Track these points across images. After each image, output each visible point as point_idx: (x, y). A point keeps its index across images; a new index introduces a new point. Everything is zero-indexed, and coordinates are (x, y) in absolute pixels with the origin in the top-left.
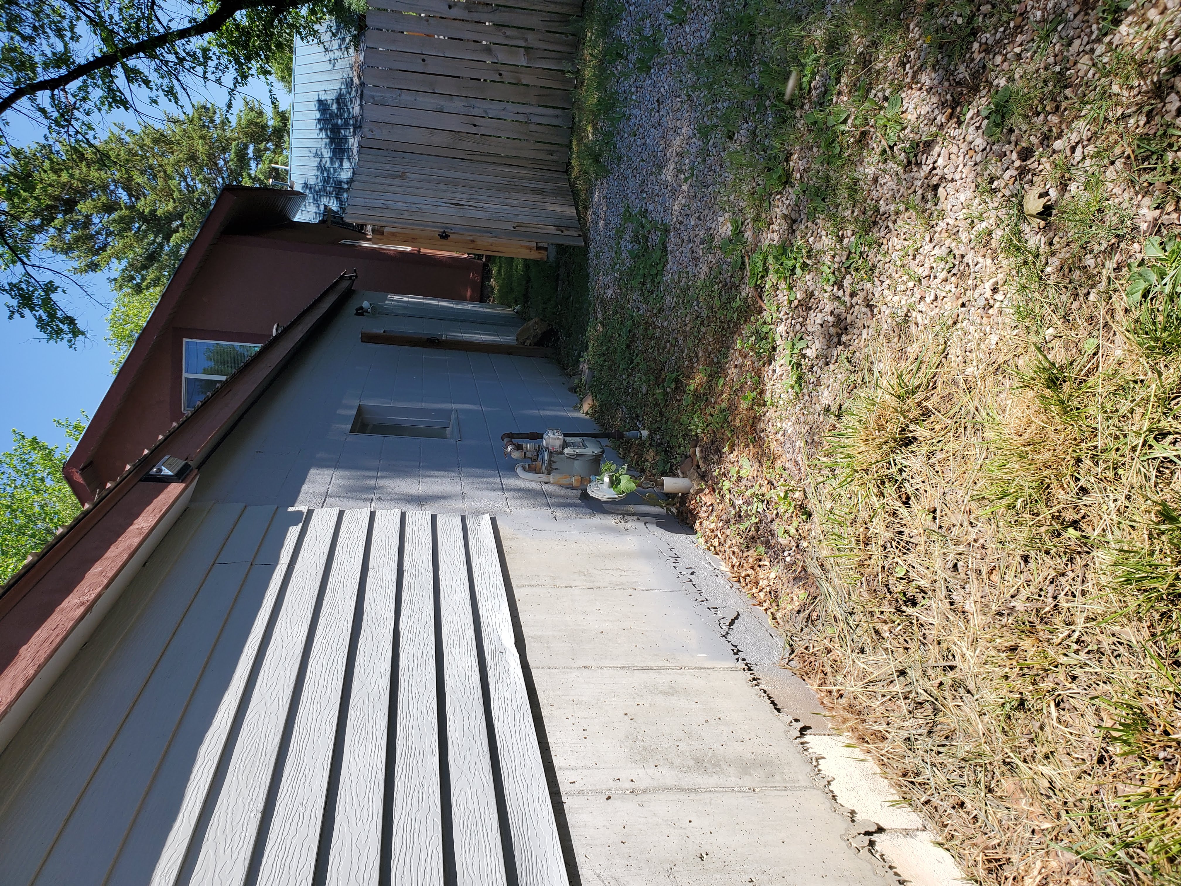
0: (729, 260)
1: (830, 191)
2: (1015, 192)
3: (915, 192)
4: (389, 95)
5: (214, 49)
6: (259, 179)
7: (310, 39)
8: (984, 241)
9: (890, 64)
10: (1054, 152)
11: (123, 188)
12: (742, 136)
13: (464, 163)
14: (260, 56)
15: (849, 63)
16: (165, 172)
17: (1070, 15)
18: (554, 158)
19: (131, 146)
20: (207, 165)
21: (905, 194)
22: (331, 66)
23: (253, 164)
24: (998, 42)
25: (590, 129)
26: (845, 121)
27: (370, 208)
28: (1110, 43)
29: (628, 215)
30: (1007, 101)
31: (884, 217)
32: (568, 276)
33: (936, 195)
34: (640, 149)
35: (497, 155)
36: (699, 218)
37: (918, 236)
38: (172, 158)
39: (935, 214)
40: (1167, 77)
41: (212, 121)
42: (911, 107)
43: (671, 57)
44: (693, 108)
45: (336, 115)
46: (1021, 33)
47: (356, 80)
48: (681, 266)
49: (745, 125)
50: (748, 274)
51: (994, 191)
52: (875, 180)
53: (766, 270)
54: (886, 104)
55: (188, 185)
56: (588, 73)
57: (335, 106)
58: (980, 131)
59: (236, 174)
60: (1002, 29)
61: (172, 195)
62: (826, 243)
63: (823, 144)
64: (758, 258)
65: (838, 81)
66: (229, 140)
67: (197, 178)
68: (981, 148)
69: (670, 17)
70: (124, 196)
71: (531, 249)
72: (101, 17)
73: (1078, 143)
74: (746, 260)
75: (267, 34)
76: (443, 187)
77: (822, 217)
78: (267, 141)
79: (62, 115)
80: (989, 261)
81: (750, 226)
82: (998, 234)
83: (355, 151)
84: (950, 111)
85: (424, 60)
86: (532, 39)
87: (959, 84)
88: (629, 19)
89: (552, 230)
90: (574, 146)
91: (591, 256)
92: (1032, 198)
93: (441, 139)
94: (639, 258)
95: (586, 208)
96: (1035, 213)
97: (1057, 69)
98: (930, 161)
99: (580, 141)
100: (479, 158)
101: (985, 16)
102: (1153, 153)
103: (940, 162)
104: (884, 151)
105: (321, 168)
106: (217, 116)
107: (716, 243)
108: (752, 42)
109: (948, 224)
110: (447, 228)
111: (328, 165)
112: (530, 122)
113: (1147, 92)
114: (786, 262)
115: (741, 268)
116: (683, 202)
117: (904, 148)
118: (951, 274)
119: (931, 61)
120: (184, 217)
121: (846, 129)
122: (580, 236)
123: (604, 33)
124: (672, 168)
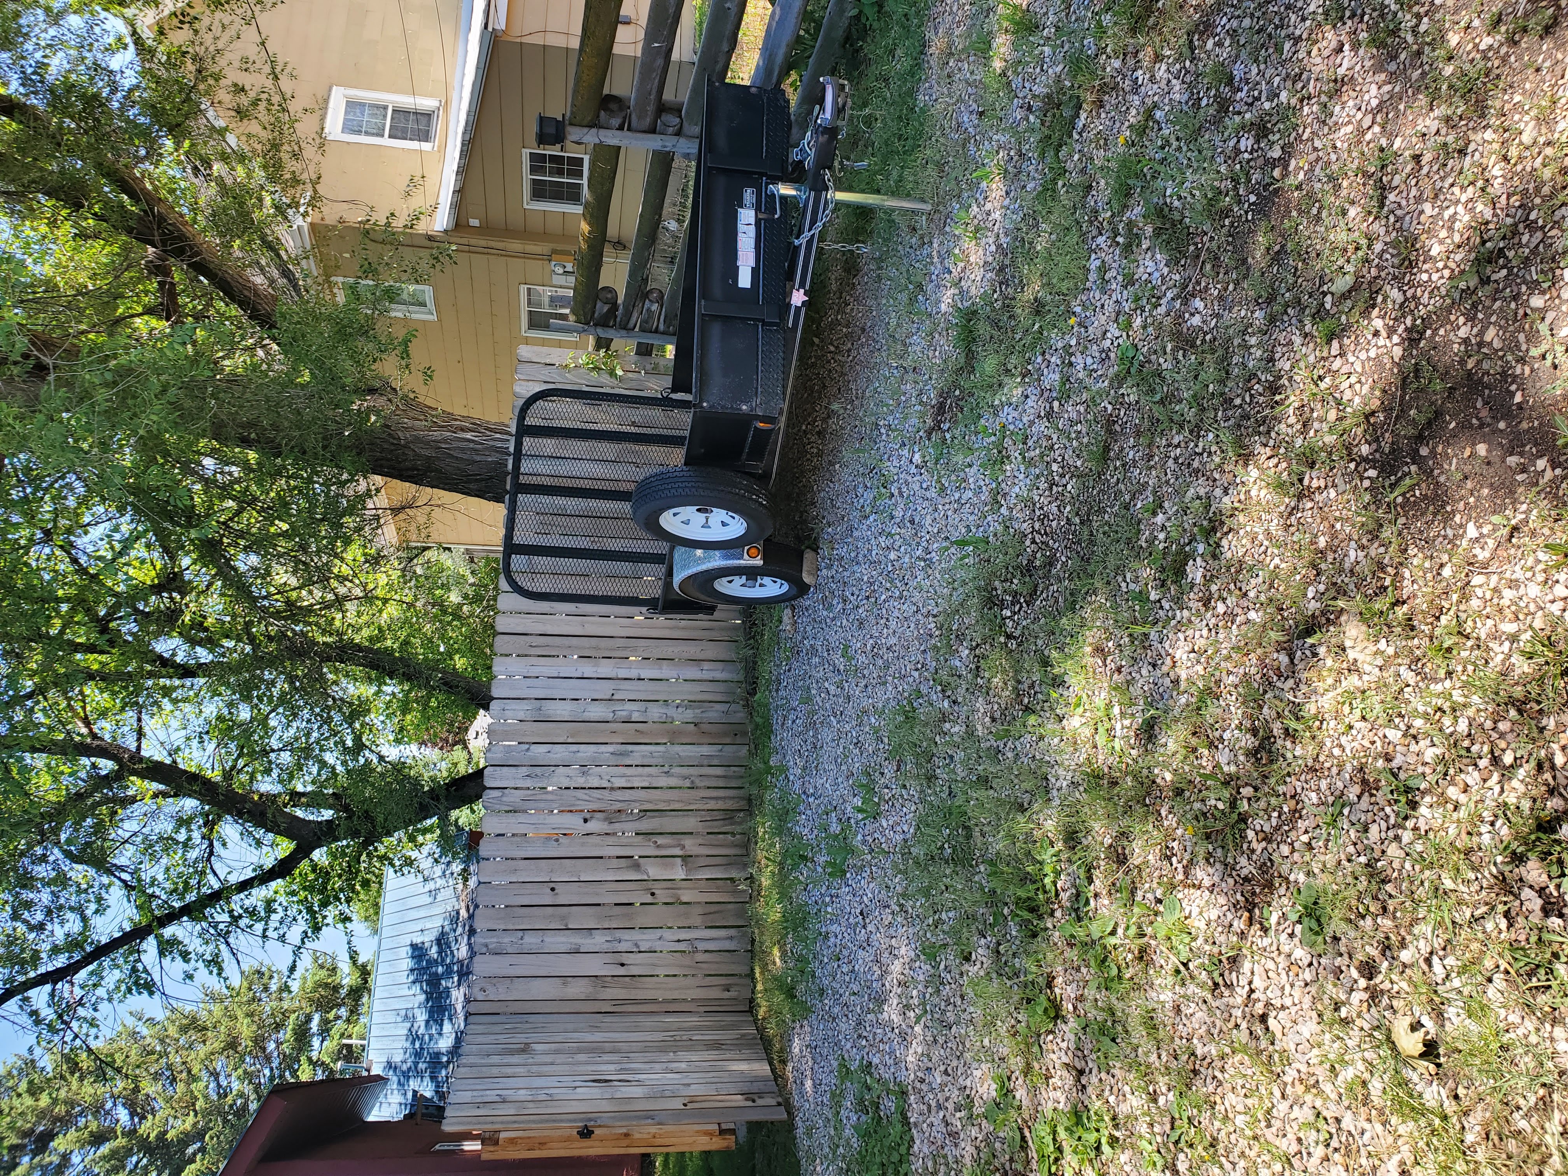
0: (1001, 1135)
1: (1120, 1028)
2: (1376, 1023)
3: (1237, 1026)
4: (506, 940)
5: (282, 899)
6: (323, 1063)
7: (405, 870)
8: (1360, 1097)
9: (1150, 857)
10: (1405, 966)
11: (124, 1105)
12: (981, 953)
13: (608, 1019)
14: (339, 900)
15: (1097, 858)
16: (189, 1072)
17: (1353, 797)
18: (732, 994)
19: (148, 1040)
20: (250, 1053)
21: (1225, 1029)
22: (430, 900)
23: (316, 1042)
24: (1277, 828)
25: (776, 952)
26: (1113, 933)
27: (479, 1105)
28: (1415, 829)
29: (845, 1072)
30: (1315, 903)
31: (1205, 1063)
32: (769, 1165)
33: (1267, 1029)
34: (847, 979)
35: (654, 1001)
36: (946, 1072)
37: (1262, 1089)
38: (202, 1050)
39: (1276, 1057)
40: (1510, 868)
41: (266, 989)
42: (1195, 912)
43: (869, 857)
44: (910, 920)
45: (436, 961)
46: (1300, 817)
47: (463, 913)
48: (933, 1147)
49: (983, 941)
50: (1035, 1156)
51: (1346, 1022)
52: (1178, 1010)
53: (1060, 1149)
54: (1161, 908)
55: (219, 1086)
56: (766, 882)
57: (435, 949)
58: (1296, 940)
59: (290, 1062)
60: (1275, 814)
61: (194, 1104)
62: (1135, 1104)
63: (1092, 963)
64: (1043, 1130)
65: (1090, 880)
66: (285, 1014)
67: (234, 1074)
68: (1306, 962)
69: (860, 810)
70: (123, 1115)
71: (710, 1134)
72: (139, 880)
73: (1431, 953)
74: (1026, 1132)
75: (351, 872)
76: (582, 1057)
77: (1118, 1065)
78: (339, 1006)
79: (60, 1016)
80: (1379, 1128)
81: (1020, 1081)
82: (1376, 1086)
83: (459, 1007)
84: (1246, 914)
85: (553, 889)
86: (691, 845)
87: (1246, 879)
88: (809, 812)
89: (739, 1100)
90: (757, 975)
91: (800, 1132)
92: (1402, 1033)
93: (577, 989)
94: (870, 1136)
95: (784, 1062)
96: (1416, 1054)
97: (1363, 859)
98: (1243, 981)
99: (764, 968)
100: (631, 1008)
101: (1249, 799)
102: (1538, 966)
103: (1258, 983)
104: (1178, 972)
105: (413, 1036)
106: (274, 981)
107: (978, 1110)
108: (969, 837)
109: (1299, 1071)
110: (590, 1120)
111: (422, 1031)
112: (696, 951)
113: (1491, 887)
114: (1085, 1136)
115: (1021, 1147)
116: (920, 1050)
117: (1203, 964)
118: (1331, 1149)
119: (1201, 851)
120: (207, 1137)
121: (1118, 942)
122: (779, 1104)
123: (780, 830)
124: (895, 1002)
